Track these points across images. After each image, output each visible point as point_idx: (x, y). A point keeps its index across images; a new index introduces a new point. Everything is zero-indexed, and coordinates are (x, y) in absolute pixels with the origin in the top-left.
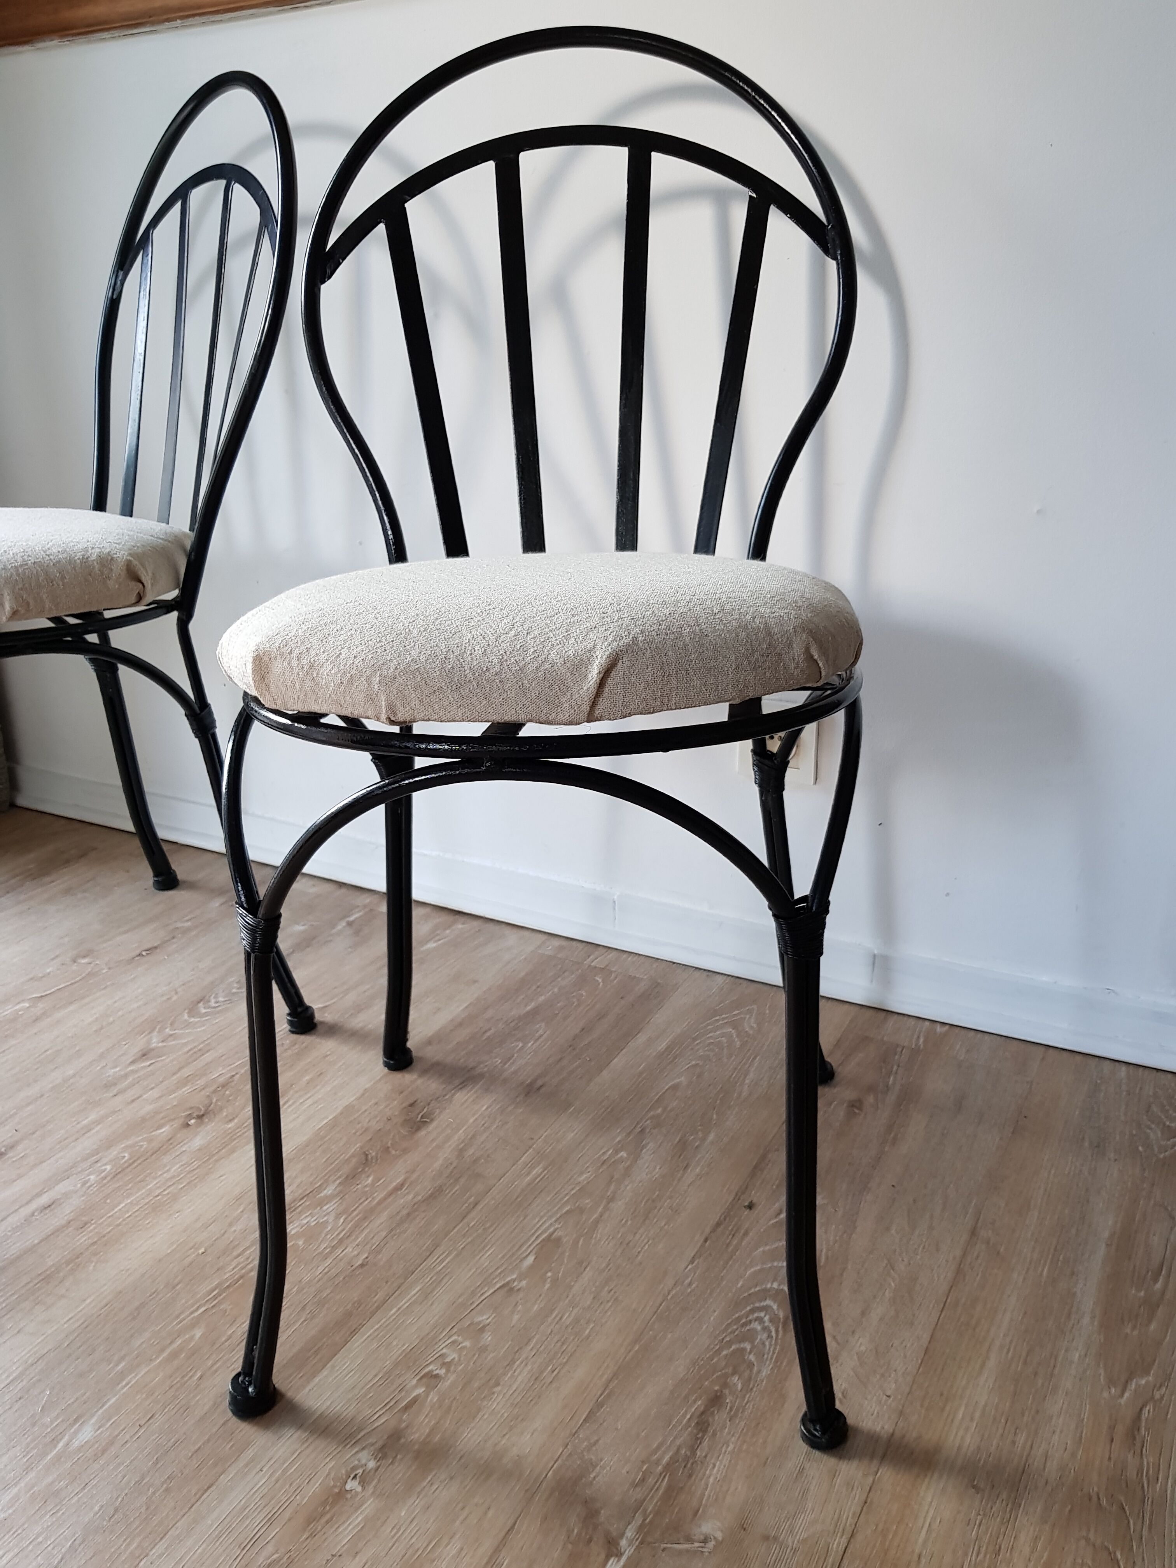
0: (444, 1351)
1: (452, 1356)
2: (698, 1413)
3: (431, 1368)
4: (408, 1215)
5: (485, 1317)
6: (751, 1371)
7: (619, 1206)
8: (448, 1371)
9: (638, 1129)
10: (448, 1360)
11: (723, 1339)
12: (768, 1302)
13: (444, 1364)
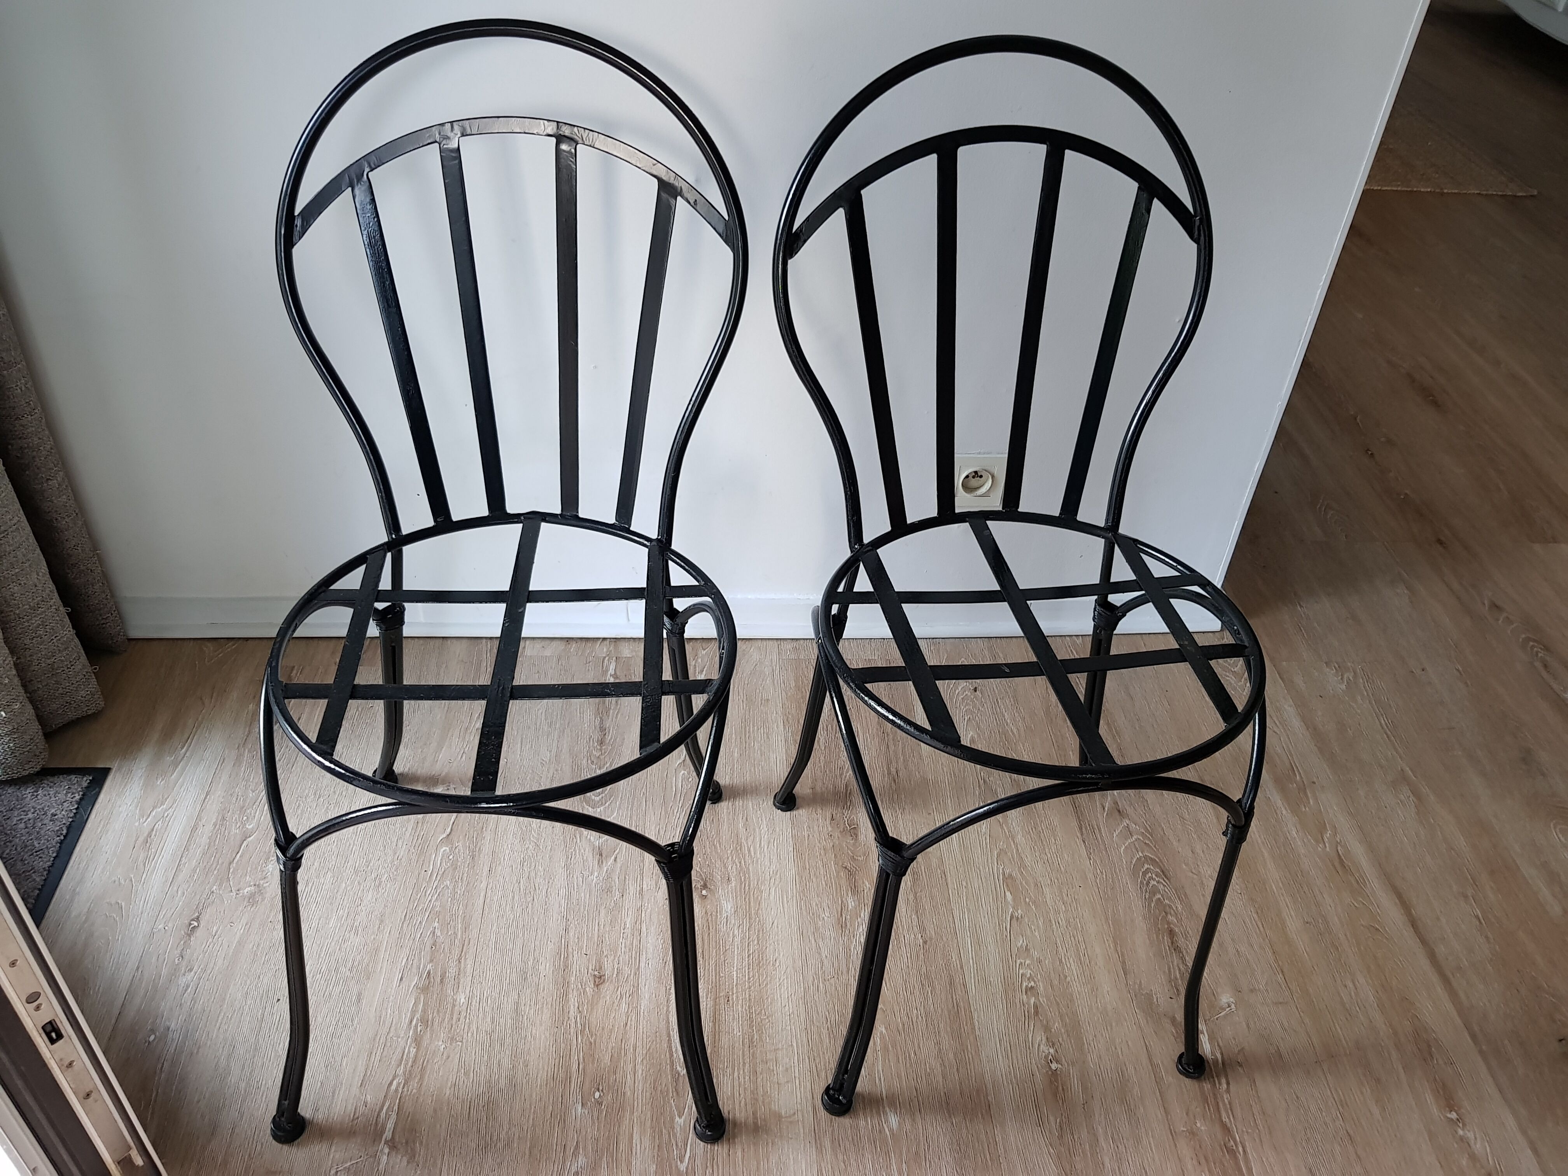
0: (1021, 972)
1: (1029, 973)
2: (1170, 945)
3: (1024, 984)
4: (915, 897)
5: (1021, 942)
6: (1173, 910)
7: (1019, 838)
8: (1035, 982)
9: (982, 782)
10: (1028, 976)
11: (1145, 897)
12: (1146, 866)
13: (1029, 979)
